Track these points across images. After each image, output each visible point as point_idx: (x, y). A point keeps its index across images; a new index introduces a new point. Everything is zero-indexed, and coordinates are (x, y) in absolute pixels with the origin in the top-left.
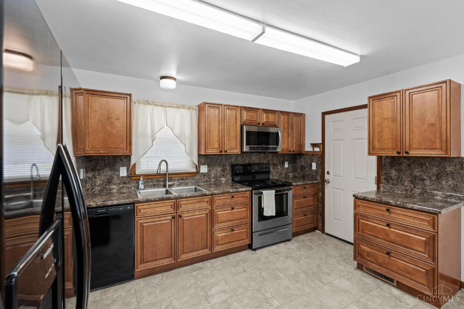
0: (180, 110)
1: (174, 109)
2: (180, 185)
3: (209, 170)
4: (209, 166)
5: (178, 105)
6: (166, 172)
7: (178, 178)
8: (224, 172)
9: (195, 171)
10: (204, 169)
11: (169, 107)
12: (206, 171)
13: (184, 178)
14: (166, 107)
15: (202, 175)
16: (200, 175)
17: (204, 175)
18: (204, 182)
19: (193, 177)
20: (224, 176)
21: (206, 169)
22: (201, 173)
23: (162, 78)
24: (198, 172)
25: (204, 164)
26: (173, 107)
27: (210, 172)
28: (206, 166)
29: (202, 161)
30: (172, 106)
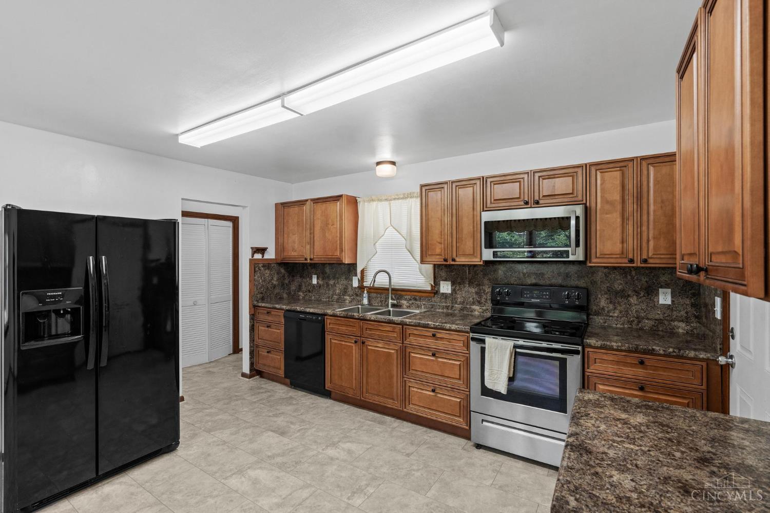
0: (408, 200)
1: (400, 201)
2: (410, 307)
3: (454, 291)
4: (453, 284)
5: (404, 194)
6: (388, 287)
7: (409, 297)
8: (480, 297)
9: (430, 289)
10: (446, 287)
11: (394, 199)
12: (449, 291)
13: (417, 298)
14: (391, 200)
15: (442, 297)
16: (439, 297)
17: (445, 296)
18: (443, 309)
19: (429, 298)
20: (479, 303)
21: (450, 287)
22: (443, 294)
23: (378, 163)
24: (435, 291)
25: (446, 280)
26: (398, 199)
27: (456, 293)
28: (449, 283)
29: (443, 274)
30: (397, 197)
